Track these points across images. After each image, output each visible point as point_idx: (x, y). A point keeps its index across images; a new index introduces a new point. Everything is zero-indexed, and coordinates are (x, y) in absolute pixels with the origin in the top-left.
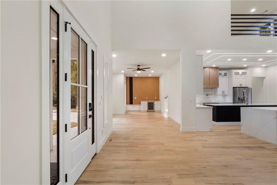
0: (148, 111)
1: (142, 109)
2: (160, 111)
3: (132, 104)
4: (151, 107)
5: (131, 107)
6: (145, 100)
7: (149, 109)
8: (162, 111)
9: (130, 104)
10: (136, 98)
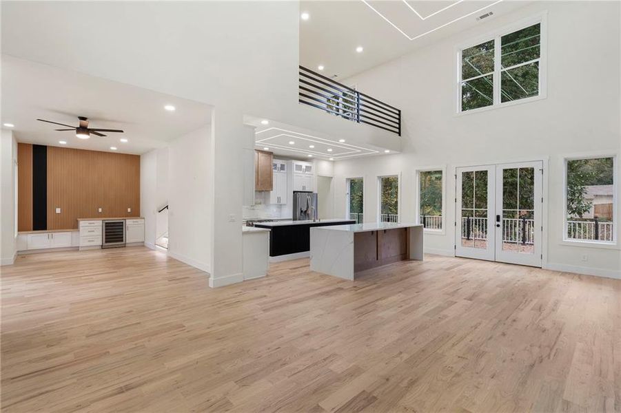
0: (102, 247)
1: (83, 243)
2: (142, 244)
3: (46, 229)
4: (114, 234)
5: (37, 240)
6: (93, 215)
7: (106, 242)
8: (149, 243)
9: (34, 229)
10: (58, 211)
